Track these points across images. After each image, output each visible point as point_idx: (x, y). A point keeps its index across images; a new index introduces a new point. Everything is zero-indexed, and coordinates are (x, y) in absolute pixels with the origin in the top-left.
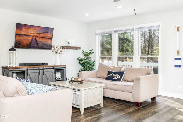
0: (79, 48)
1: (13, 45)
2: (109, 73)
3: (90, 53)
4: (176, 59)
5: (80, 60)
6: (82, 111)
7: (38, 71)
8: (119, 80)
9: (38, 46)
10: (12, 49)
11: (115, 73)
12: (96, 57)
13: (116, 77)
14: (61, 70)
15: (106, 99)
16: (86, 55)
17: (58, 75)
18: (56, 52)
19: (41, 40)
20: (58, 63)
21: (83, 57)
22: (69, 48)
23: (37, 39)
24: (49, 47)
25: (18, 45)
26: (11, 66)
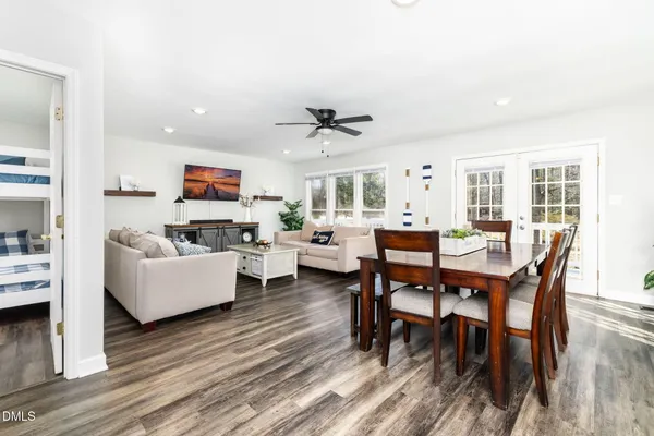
0: (281, 198)
1: (180, 194)
2: (315, 233)
3: (298, 205)
4: (405, 214)
5: (282, 216)
6: (264, 283)
7: (216, 231)
8: (325, 243)
9: (217, 196)
10: (179, 200)
11: (322, 234)
12: (306, 212)
13: (323, 238)
14: (252, 229)
15: (301, 268)
16: (293, 208)
17: (247, 237)
18: (245, 205)
19: (223, 187)
20: (248, 220)
21: (287, 210)
22: (264, 198)
23: (216, 186)
24: (234, 197)
25: (188, 195)
26: (177, 223)
